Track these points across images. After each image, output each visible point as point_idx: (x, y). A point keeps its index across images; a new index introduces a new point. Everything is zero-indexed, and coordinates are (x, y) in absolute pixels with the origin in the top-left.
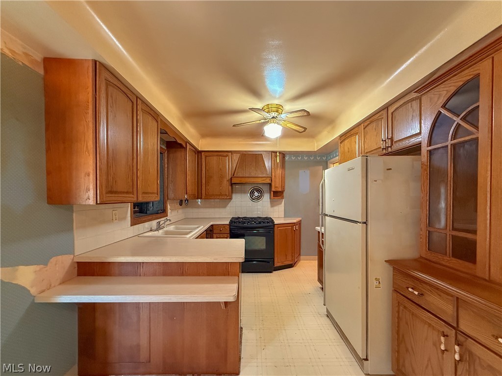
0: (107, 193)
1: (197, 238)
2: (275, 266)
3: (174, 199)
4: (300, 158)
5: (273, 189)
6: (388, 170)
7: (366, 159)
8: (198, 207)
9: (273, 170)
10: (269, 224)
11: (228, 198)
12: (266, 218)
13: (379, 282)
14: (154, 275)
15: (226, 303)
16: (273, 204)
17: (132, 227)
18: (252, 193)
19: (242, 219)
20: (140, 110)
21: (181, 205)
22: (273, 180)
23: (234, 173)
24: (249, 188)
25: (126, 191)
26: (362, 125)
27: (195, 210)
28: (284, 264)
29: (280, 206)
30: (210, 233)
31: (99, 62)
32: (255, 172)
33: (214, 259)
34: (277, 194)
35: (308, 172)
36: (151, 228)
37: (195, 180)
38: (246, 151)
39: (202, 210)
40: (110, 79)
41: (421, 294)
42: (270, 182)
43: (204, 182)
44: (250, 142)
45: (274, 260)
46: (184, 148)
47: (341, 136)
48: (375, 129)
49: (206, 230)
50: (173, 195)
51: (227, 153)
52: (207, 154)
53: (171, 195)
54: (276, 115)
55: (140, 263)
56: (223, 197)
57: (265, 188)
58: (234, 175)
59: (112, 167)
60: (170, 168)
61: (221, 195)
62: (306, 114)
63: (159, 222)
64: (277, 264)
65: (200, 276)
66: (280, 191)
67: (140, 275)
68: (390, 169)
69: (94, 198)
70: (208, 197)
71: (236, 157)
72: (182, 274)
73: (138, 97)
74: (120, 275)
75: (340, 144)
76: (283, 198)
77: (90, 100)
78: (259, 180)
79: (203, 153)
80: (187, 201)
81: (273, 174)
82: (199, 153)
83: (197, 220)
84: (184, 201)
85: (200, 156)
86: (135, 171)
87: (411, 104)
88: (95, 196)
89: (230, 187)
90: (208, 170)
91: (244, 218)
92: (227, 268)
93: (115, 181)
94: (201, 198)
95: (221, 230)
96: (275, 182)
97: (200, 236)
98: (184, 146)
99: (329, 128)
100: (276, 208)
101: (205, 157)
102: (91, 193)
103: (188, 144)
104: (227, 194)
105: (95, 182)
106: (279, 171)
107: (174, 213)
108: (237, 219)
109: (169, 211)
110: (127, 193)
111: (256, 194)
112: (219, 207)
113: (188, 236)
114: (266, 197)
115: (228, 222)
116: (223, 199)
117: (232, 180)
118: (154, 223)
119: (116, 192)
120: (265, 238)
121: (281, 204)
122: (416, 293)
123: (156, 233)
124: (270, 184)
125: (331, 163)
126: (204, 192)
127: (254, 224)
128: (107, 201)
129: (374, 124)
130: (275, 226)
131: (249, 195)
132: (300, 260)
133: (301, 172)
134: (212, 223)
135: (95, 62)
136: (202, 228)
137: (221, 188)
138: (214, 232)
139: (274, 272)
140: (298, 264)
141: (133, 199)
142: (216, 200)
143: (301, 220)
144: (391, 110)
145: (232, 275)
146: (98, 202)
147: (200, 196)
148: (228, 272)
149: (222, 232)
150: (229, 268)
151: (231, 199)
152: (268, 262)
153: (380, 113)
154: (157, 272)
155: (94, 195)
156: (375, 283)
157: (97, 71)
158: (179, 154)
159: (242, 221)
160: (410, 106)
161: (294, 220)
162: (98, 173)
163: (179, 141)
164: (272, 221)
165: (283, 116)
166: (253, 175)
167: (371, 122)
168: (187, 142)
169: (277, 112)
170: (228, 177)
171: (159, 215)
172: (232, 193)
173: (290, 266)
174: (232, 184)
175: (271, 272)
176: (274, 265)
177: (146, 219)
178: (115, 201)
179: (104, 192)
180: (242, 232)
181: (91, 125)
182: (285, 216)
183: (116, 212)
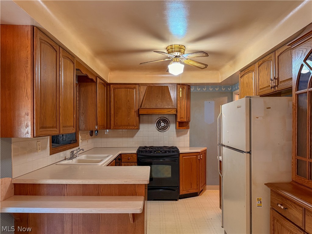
0: (40, 128)
1: (107, 166)
2: (181, 194)
3: (85, 130)
4: (205, 90)
5: (179, 120)
6: (267, 108)
7: (250, 99)
8: (107, 137)
9: (179, 102)
10: (174, 153)
11: (136, 128)
12: (172, 147)
13: (261, 202)
14: (76, 194)
15: (133, 214)
16: (178, 134)
17: (51, 156)
18: (159, 123)
19: (148, 149)
20: (62, 56)
21: (91, 135)
22: (178, 111)
23: (141, 105)
24: (156, 118)
25: (52, 126)
26: (257, 63)
27: (104, 140)
28: (189, 193)
29: (185, 136)
30: (119, 161)
31: (36, 27)
32: (161, 104)
33: (125, 182)
34: (183, 125)
35: (213, 103)
36: (65, 157)
37: (104, 110)
38: (152, 84)
39: (110, 140)
40: (43, 38)
41: (286, 208)
42: (175, 113)
43: (113, 113)
44: (157, 76)
45: (179, 188)
46: (95, 82)
47: (242, 71)
48: (267, 69)
49: (115, 159)
50: (84, 126)
51: (134, 86)
52: (116, 86)
53: (82, 126)
54: (178, 55)
55: (64, 185)
56: (131, 127)
57: (171, 119)
58: (141, 107)
59: (44, 107)
60: (82, 100)
61: (129, 125)
62: (204, 55)
63: (73, 152)
64: (182, 192)
65: (112, 196)
66: (185, 122)
67: (64, 195)
68: (269, 108)
69: (31, 132)
70: (117, 127)
71: (143, 90)
72: (98, 195)
73: (61, 46)
74: (48, 194)
75: (240, 78)
76: (188, 128)
77: (29, 56)
78: (165, 111)
79: (112, 86)
80: (96, 132)
81: (179, 105)
82: (107, 85)
83: (106, 149)
84: (94, 132)
85: (109, 89)
86: (58, 108)
87: (291, 52)
88: (33, 131)
89: (137, 118)
90: (116, 102)
91: (150, 147)
92: (135, 189)
93: (45, 119)
94: (110, 129)
95: (128, 159)
96: (180, 112)
97: (110, 164)
98: (95, 80)
99: (231, 62)
100: (182, 138)
101: (114, 89)
102: (29, 129)
103: (98, 79)
104: (135, 125)
105: (33, 120)
106: (184, 102)
107: (84, 143)
108: (144, 148)
109: (80, 141)
110: (53, 127)
111: (163, 124)
112: (127, 137)
113: (100, 164)
114: (172, 127)
115: (135, 152)
116: (131, 129)
117: (140, 111)
118: (68, 153)
119: (46, 128)
120: (171, 166)
121: (186, 133)
122: (282, 207)
123: (70, 162)
124: (176, 115)
125: (236, 94)
126: (112, 123)
127: (160, 153)
128: (40, 135)
129: (265, 64)
130: (180, 155)
131: (156, 125)
132: (205, 190)
133: (206, 103)
134: (120, 152)
135: (33, 27)
136: (111, 157)
137: (129, 119)
138: (122, 161)
139: (180, 200)
140: (204, 193)
141: (56, 132)
142: (124, 130)
143: (206, 150)
144: (277, 54)
145: (139, 195)
146: (35, 136)
147: (109, 127)
148: (136, 192)
149: (130, 161)
150: (137, 189)
151: (138, 129)
152: (174, 190)
153: (270, 55)
154: (78, 192)
155: (31, 130)
156: (257, 203)
157: (35, 34)
158: (90, 88)
159: (148, 150)
160: (290, 53)
161: (199, 150)
162: (35, 113)
163: (90, 77)
164: (177, 150)
165: (185, 55)
166: (159, 106)
167: (264, 62)
168: (97, 76)
169: (180, 51)
170: (136, 108)
171: (72, 145)
172: (139, 123)
173: (195, 195)
174: (139, 115)
175: (176, 200)
176: (179, 192)
177: (61, 149)
178: (45, 134)
179: (39, 128)
180: (149, 160)
181: (30, 76)
182: (191, 146)
183: (39, 142)
